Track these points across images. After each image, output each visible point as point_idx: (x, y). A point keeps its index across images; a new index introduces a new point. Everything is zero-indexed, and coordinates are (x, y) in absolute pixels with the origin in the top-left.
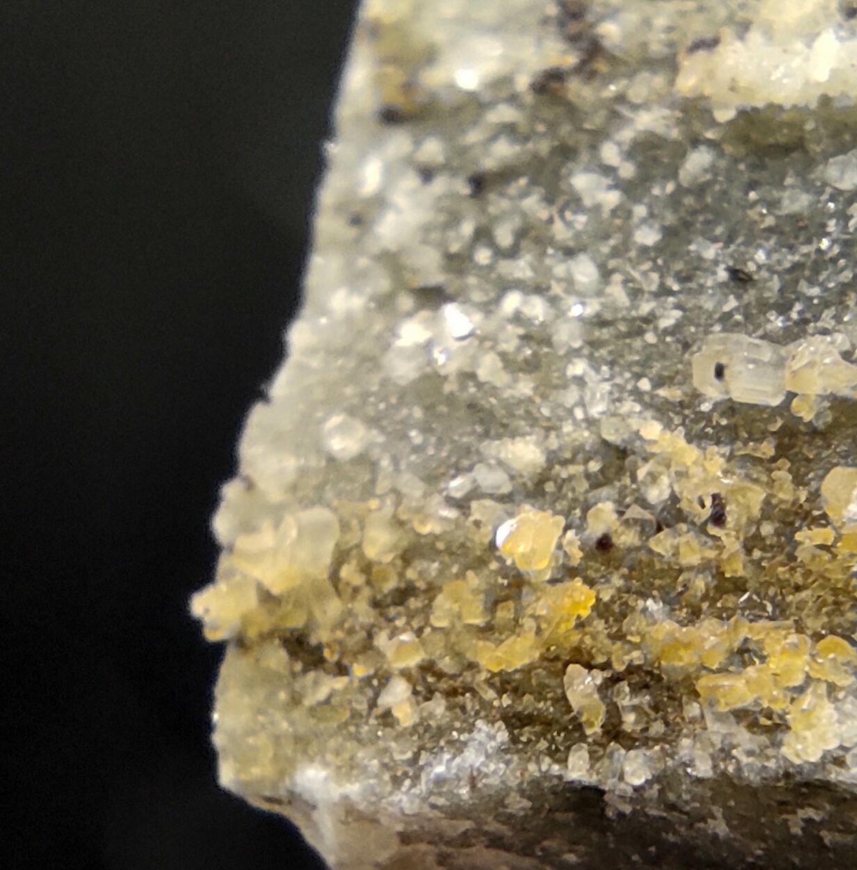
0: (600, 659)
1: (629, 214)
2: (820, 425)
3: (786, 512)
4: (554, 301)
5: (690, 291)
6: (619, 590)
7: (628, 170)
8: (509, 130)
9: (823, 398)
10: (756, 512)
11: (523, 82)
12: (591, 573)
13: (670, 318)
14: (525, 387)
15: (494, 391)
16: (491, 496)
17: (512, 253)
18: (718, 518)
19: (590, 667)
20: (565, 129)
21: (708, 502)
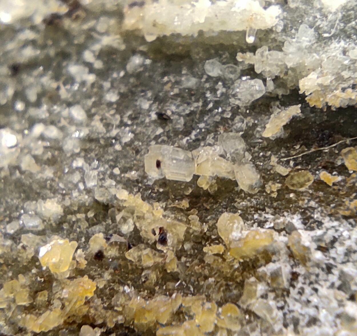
0: (100, 322)
1: (101, 87)
2: (211, 191)
3: (197, 237)
4: (62, 129)
5: (137, 124)
6: (109, 281)
7: (98, 65)
8: (33, 43)
9: (213, 178)
10: (182, 237)
11: (38, 20)
12: (92, 273)
13: (128, 137)
14: (49, 173)
15: (31, 175)
16: (32, 232)
17: (38, 104)
18: (163, 241)
19: (93, 326)
20: (63, 43)
21: (157, 232)
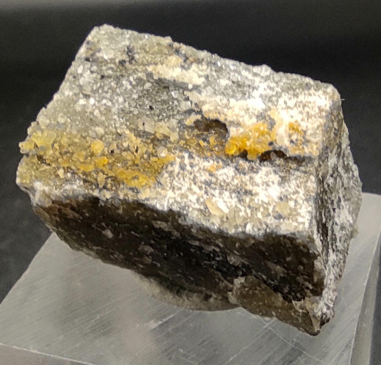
0: (106, 173)
1: (132, 91)
2: (160, 139)
3: (150, 154)
4: (113, 103)
5: (141, 108)
6: (113, 161)
7: (134, 83)
8: (112, 69)
9: (161, 134)
10: (144, 152)
11: (117, 61)
12: (109, 157)
13: (136, 112)
14: (103, 118)
15: (96, 117)
16: (91, 137)
17: (107, 92)
18: (137, 151)
19: (104, 174)
20: (124, 71)
21: (136, 148)
